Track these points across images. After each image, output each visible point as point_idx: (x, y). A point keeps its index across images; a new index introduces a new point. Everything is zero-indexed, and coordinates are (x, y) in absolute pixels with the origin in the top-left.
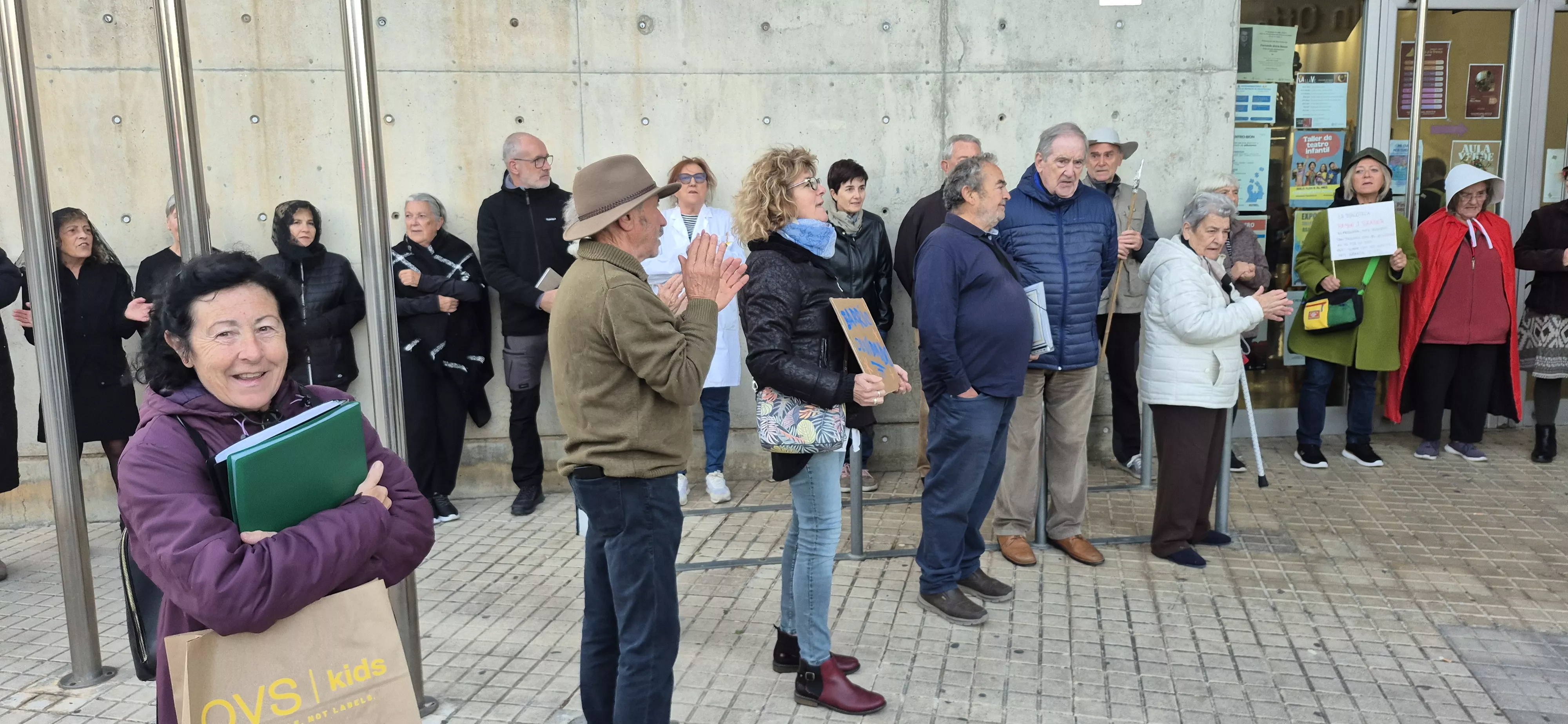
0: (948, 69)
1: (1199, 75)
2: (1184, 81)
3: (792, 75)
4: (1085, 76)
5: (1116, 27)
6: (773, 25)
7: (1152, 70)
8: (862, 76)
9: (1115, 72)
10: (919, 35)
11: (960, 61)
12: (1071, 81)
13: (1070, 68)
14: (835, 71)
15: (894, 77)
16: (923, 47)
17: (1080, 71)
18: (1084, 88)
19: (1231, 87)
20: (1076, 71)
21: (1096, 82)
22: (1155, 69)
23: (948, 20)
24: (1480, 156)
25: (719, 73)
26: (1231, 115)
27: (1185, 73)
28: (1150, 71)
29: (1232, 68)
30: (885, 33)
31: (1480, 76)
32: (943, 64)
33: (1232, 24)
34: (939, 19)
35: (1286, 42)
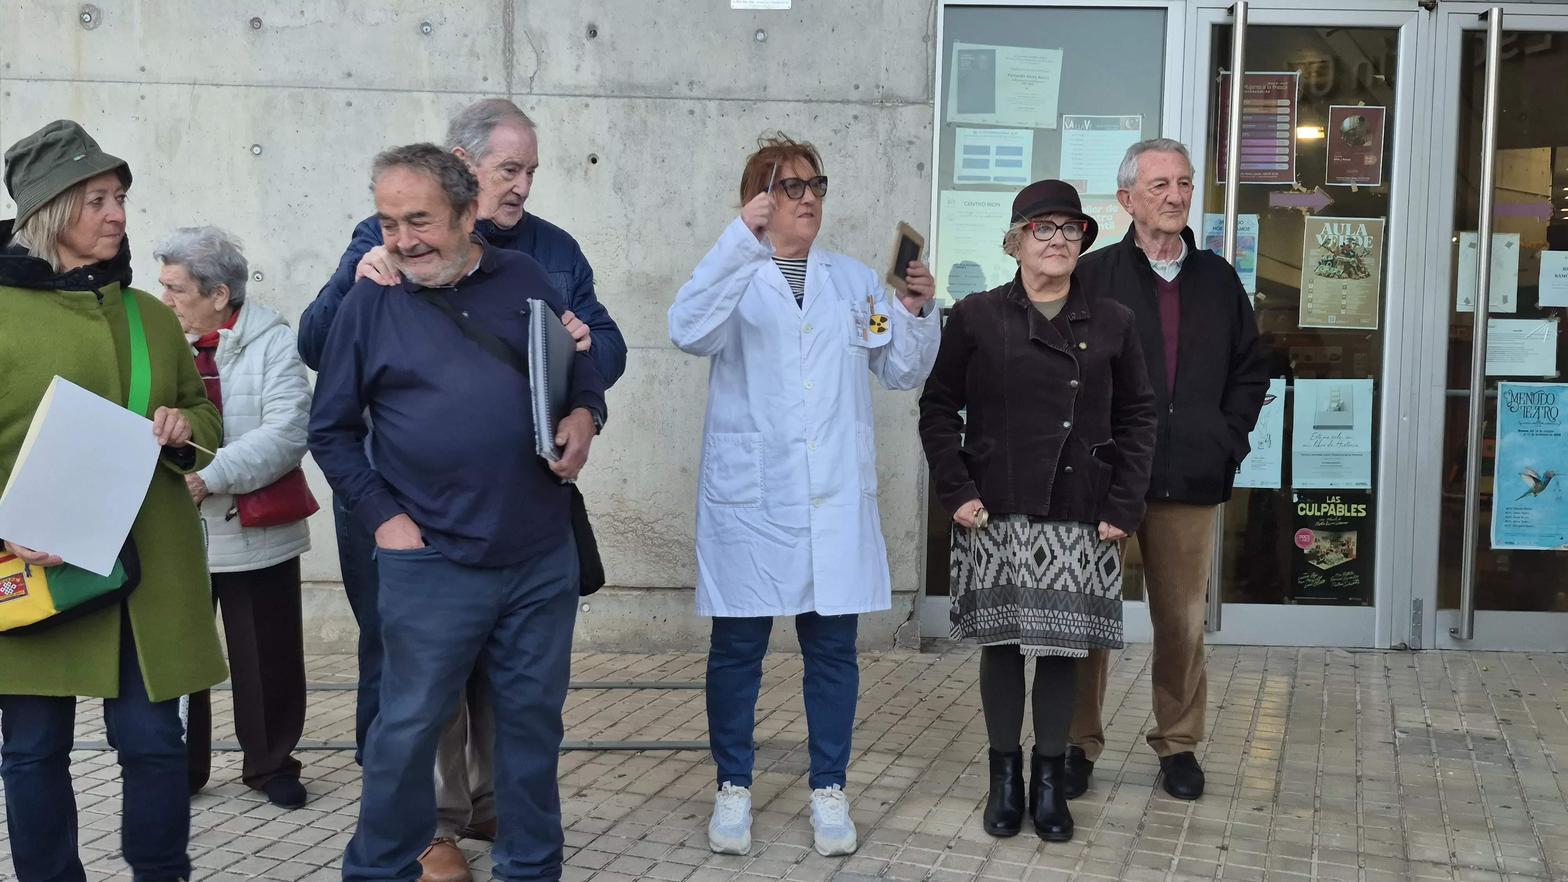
0: (516, 89)
1: (877, 110)
2: (856, 117)
3: (292, 90)
4: (712, 106)
5: (755, 39)
6: (266, 22)
7: (810, 101)
8: (392, 94)
9: (756, 101)
10: (474, 42)
11: (532, 79)
12: (692, 112)
13: (690, 94)
14: (355, 86)
16: (479, 58)
17: (704, 99)
18: (709, 122)
19: (925, 127)
20: (699, 99)
21: (727, 116)
22: (813, 99)
23: (513, 22)
24: (1350, 239)
25: (190, 84)
26: (927, 166)
27: (858, 106)
28: (806, 102)
29: (927, 100)
30: (425, 36)
31: (1347, 124)
32: (508, 82)
33: (925, 39)
34: (501, 20)
35: (1047, 72)
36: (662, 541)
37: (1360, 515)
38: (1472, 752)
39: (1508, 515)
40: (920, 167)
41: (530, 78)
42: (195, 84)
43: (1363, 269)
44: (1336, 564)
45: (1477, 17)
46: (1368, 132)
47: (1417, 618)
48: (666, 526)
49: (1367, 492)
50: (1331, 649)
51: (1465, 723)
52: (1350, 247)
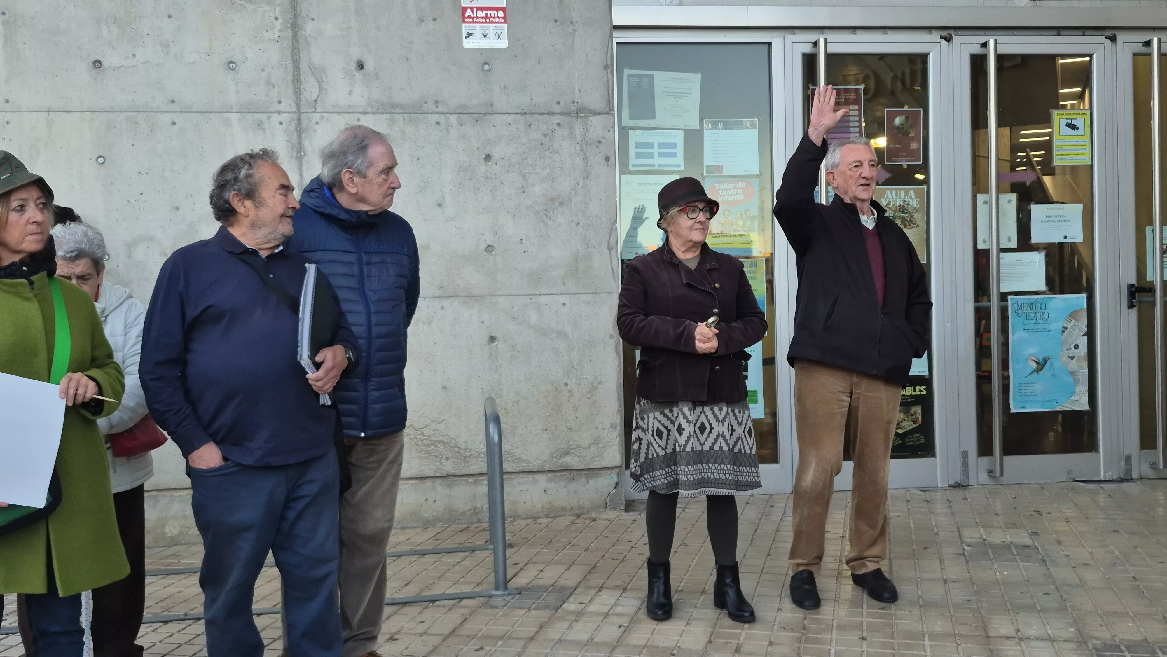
0: (303, 109)
1: (574, 119)
2: (559, 125)
3: (128, 114)
4: (453, 118)
5: (483, 70)
6: (105, 63)
7: (525, 113)
8: (207, 115)
9: (485, 114)
10: (269, 74)
11: (316, 101)
12: (438, 123)
13: (437, 110)
14: (178, 110)
15: (244, 117)
16: (274, 87)
17: (447, 113)
18: (452, 130)
19: (609, 131)
20: (443, 113)
21: (465, 125)
22: (527, 112)
23: (300, 60)
24: (904, 201)
25: (46, 112)
26: (612, 159)
27: (560, 116)
28: (522, 114)
29: (609, 112)
30: (232, 71)
31: (898, 121)
32: (297, 104)
33: (606, 67)
34: (290, 58)
35: (690, 89)
36: (430, 442)
37: (922, 393)
38: (1017, 557)
39: (1021, 388)
40: (607, 159)
41: (315, 101)
42: (49, 111)
43: (914, 222)
44: (908, 429)
45: (979, 46)
46: (912, 126)
47: (965, 464)
48: (433, 430)
49: (927, 377)
50: (910, 489)
51: (1008, 537)
52: (904, 206)
